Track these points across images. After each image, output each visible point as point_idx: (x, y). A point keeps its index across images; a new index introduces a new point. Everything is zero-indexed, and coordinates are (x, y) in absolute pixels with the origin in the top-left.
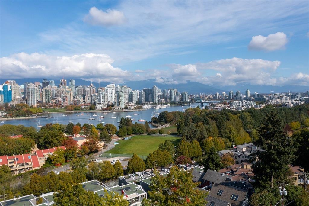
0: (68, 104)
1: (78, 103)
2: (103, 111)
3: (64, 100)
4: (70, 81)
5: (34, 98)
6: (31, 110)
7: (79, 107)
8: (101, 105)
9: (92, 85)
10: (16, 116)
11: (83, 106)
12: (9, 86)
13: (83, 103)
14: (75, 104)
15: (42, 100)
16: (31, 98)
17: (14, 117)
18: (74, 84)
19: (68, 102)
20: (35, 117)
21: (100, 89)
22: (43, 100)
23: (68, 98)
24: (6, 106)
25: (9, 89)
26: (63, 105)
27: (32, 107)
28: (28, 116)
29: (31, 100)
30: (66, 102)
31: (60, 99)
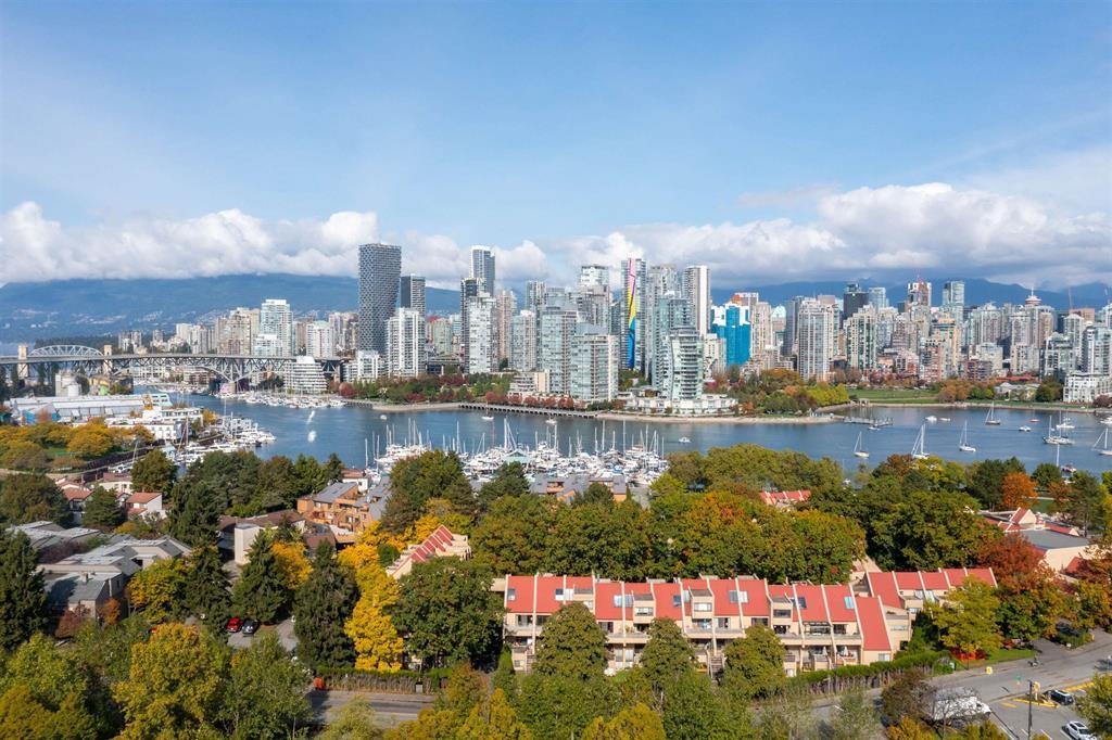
0: (944, 376)
1: (983, 371)
2: (1100, 411)
3: (926, 357)
4: (947, 287)
5: (820, 351)
6: (811, 393)
7: (990, 387)
8: (1092, 383)
9: (1033, 298)
10: (765, 412)
11: (1006, 385)
12: (743, 309)
13: (1003, 373)
14: (970, 375)
15: (845, 358)
16: (812, 349)
17: (758, 414)
18: (960, 298)
19: (943, 367)
20: (826, 419)
21: (1073, 316)
22: (849, 358)
23: (943, 353)
24: (733, 376)
25: (742, 321)
26: (922, 377)
27: (812, 382)
28: (804, 414)
29: (812, 357)
30: (935, 367)
31: (911, 356)
